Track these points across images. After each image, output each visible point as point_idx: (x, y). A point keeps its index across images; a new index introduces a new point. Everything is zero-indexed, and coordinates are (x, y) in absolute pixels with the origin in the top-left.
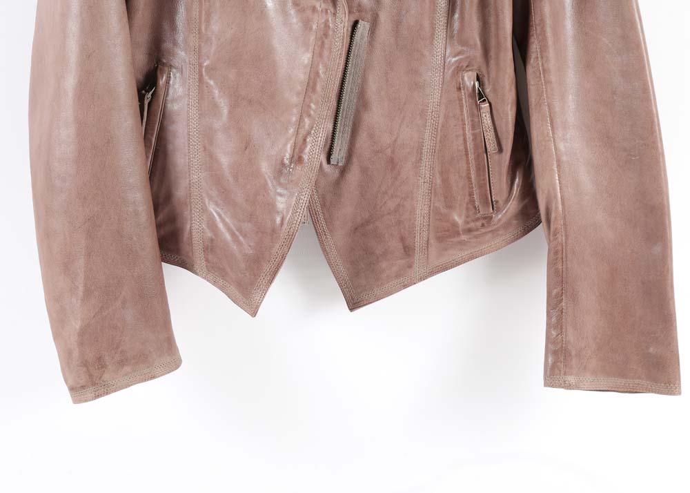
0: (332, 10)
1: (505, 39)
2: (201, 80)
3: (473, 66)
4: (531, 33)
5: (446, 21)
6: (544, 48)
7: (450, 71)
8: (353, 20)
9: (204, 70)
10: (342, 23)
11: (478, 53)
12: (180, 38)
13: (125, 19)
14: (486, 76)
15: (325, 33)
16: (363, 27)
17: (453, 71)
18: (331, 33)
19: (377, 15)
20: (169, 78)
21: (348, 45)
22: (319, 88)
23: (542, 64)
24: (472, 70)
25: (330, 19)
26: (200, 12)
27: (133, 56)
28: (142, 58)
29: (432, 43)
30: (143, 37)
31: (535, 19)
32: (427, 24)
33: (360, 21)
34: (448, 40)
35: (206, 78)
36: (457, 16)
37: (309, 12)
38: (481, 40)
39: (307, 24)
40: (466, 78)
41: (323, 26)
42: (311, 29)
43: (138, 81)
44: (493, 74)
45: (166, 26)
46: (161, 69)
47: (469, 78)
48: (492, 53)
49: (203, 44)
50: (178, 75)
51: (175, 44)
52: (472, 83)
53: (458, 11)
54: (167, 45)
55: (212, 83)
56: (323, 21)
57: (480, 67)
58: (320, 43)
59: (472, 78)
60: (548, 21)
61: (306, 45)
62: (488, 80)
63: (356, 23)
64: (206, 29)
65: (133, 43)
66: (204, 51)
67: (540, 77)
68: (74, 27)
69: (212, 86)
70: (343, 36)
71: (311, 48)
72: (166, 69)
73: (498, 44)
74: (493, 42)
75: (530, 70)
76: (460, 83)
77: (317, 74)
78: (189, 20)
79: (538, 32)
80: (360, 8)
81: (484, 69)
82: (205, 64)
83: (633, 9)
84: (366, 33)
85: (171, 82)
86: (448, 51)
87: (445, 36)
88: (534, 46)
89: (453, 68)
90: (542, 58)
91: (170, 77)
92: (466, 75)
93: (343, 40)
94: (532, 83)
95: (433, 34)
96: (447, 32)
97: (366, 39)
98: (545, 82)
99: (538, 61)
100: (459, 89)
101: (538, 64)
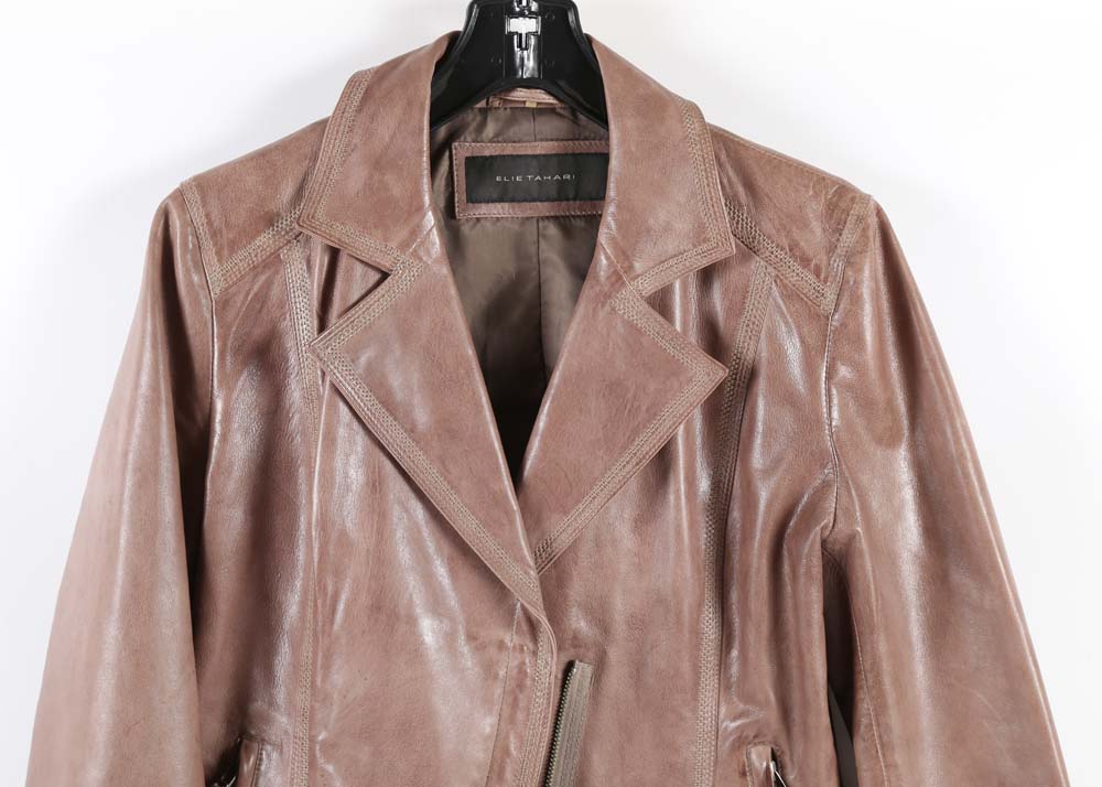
0: (531, 645)
1: (817, 693)
2: (312, 763)
3: (765, 736)
4: (859, 684)
5: (717, 662)
6: (881, 708)
7: (727, 744)
8: (565, 659)
9: (318, 747)
10: (547, 666)
11: (772, 715)
12: (281, 695)
13: (191, 667)
14: (788, 753)
15: (520, 682)
16: (582, 672)
17: (733, 744)
18: (528, 682)
19: (605, 652)
20: (259, 760)
21: (557, 701)
22: (508, 775)
23: (880, 737)
24: (763, 743)
25: (527, 661)
26: (315, 654)
27: (201, 726)
28: (216, 729)
29: (695, 698)
30: (220, 693)
31: (864, 661)
32: (686, 667)
33: (577, 662)
34: (721, 694)
35: (321, 761)
36: (735, 653)
37: (492, 651)
38: (776, 694)
39: (489, 671)
40: (754, 757)
41: (515, 671)
42: (496, 677)
43: (206, 768)
44: (799, 748)
45: (258, 674)
46: (247, 747)
47: (759, 756)
48: (796, 715)
49: (317, 705)
50: (275, 755)
51: (272, 704)
52: (765, 764)
53: (736, 645)
54: (258, 705)
55: (330, 768)
56: (516, 663)
57: (775, 738)
58: (510, 700)
59: (764, 757)
60: (886, 666)
61: (487, 701)
62: (792, 760)
63: (569, 666)
64: (323, 681)
65: (203, 705)
66: (319, 716)
67: (878, 757)
68: (106, 683)
69: (330, 774)
70: (550, 688)
71: (497, 708)
72: (255, 745)
73: (805, 704)
74: (796, 697)
75: (860, 746)
76: (744, 765)
77: (506, 752)
78: (296, 666)
79: (871, 681)
80: (576, 641)
81: (785, 747)
82: (320, 738)
83: (1023, 649)
84: (587, 683)
85: (263, 768)
86: (723, 710)
87: (716, 686)
88: (865, 706)
89: (731, 739)
90: (878, 725)
91: (261, 760)
92: (753, 750)
93: (549, 694)
94: (864, 767)
95: (697, 684)
96: (719, 679)
97: (586, 692)
98: (886, 767)
99: (872, 729)
100: (743, 774)
101: (873, 735)
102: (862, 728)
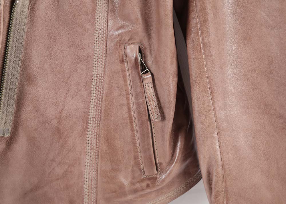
3: (135, 39)
4: (191, 9)
6: (204, 23)
7: (113, 44)
11: (140, 28)
14: (148, 48)
17: (116, 45)
23: (203, 40)
24: (134, 43)
29: (94, 18)
34: (109, 14)
38: (142, 14)
40: (128, 51)
44: (155, 46)
47: (132, 51)
48: (154, 27)
52: (135, 55)
59: (134, 51)
62: (151, 53)
67: (201, 51)
73: (159, 21)
74: (154, 17)
75: (190, 44)
76: (123, 56)
79: (199, 7)
81: (146, 42)
84: (26, 9)
86: (110, 24)
87: (106, 10)
88: (194, 22)
89: (116, 41)
90: (202, 33)
92: (128, 47)
94: (193, 57)
95: (94, 9)
96: (108, 6)
97: (26, 14)
98: (205, 56)
99: (198, 35)
100: (122, 61)
101: (199, 39)
102: (192, 34)
